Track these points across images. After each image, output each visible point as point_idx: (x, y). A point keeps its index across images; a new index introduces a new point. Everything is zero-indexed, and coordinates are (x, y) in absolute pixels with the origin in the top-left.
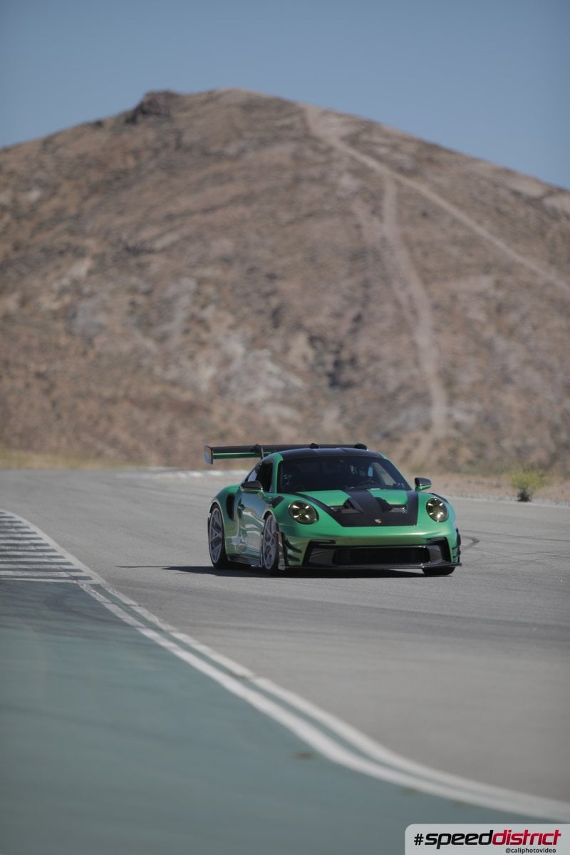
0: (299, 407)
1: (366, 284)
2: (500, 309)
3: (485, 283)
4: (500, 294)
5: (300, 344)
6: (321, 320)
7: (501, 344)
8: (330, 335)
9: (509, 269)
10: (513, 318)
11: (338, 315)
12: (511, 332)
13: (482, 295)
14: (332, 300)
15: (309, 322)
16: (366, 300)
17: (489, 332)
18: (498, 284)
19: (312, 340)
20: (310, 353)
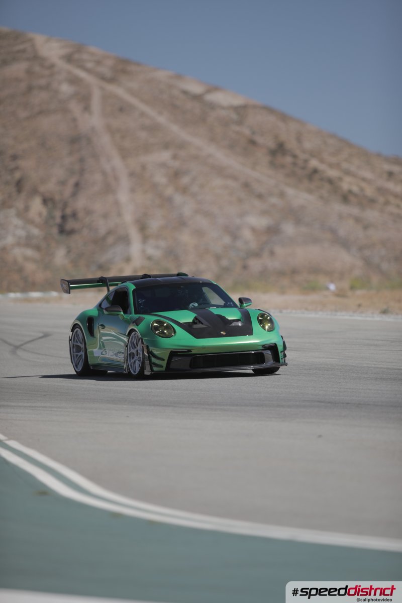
0: (37, 248)
1: (82, 160)
2: (176, 175)
3: (165, 156)
4: (176, 164)
5: (37, 205)
6: (50, 187)
7: (178, 199)
8: (57, 197)
9: (182, 145)
10: (185, 180)
11: (63, 183)
12: (184, 190)
13: (163, 165)
14: (58, 173)
15: (42, 189)
16: (82, 172)
17: (169, 191)
18: (175, 157)
19: (45, 201)
20: (44, 211)
